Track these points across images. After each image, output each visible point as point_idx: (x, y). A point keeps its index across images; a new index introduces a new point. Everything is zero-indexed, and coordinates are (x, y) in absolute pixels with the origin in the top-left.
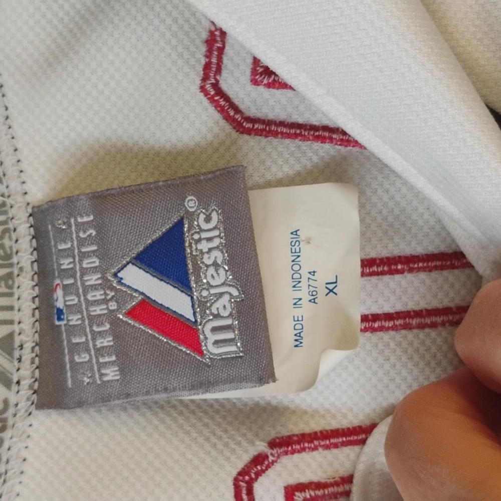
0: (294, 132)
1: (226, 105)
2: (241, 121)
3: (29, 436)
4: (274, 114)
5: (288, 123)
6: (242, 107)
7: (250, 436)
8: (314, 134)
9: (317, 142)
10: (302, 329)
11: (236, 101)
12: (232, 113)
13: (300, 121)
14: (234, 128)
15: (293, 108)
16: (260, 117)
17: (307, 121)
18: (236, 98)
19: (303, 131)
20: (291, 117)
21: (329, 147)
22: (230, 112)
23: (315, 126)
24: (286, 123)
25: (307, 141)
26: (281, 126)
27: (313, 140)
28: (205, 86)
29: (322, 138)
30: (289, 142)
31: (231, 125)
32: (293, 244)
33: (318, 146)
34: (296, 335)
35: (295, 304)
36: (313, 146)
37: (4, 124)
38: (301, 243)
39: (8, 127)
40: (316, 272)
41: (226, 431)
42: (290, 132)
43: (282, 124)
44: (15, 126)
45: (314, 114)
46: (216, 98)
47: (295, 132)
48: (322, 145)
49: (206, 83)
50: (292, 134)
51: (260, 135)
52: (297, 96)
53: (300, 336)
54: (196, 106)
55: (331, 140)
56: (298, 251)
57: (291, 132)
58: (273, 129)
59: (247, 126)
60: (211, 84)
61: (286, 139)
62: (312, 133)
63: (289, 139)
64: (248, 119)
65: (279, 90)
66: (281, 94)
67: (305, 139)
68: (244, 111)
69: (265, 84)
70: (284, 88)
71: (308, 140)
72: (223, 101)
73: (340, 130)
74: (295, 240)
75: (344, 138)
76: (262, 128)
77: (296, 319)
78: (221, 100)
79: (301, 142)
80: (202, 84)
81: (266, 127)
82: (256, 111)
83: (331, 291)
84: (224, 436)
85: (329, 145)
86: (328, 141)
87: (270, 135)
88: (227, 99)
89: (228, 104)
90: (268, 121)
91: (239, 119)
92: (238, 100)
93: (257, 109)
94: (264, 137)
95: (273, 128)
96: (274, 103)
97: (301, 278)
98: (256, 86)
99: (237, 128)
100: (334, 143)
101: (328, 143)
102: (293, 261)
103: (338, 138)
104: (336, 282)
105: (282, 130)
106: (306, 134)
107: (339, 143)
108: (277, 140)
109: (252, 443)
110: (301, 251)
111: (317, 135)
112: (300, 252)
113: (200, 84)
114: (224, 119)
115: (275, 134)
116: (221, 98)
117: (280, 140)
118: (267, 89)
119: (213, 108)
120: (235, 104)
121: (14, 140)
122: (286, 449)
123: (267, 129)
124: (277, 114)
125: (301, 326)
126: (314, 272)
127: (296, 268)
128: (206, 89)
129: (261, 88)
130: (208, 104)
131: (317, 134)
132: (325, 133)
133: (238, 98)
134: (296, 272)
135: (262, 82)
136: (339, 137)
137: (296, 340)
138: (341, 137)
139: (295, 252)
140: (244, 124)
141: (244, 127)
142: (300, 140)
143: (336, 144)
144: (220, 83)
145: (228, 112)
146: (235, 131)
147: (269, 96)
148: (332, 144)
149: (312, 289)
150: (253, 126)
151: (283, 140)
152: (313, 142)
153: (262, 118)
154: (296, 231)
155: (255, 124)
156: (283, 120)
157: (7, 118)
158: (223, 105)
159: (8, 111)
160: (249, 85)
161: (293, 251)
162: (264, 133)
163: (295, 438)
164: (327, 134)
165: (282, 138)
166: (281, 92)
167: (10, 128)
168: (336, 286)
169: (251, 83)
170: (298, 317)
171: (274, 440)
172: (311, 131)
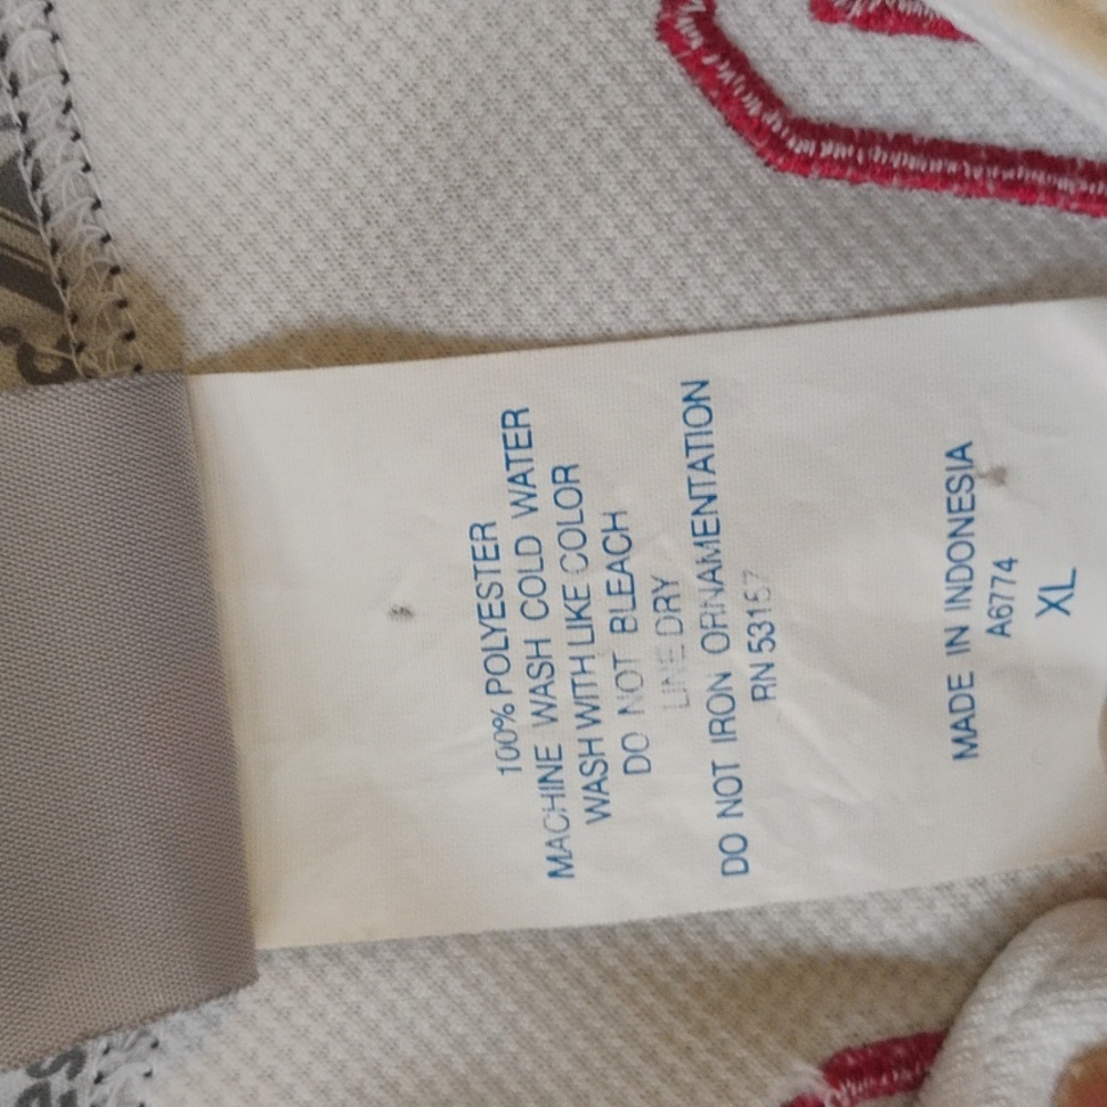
0: (939, 168)
1: (736, 83)
2: (780, 132)
3: (155, 1045)
4: (879, 112)
5: (922, 139)
6: (782, 88)
7: (771, 1043)
8: (1000, 176)
9: (1009, 201)
10: (973, 707)
11: (767, 71)
12: (754, 107)
13: (958, 132)
14: (760, 154)
15: (937, 93)
16: (837, 122)
17: (979, 136)
18: (765, 61)
19: (966, 164)
20: (928, 121)
21: (1043, 217)
22: (748, 106)
23: (1003, 150)
24: (915, 141)
25: (978, 196)
26: (903, 150)
27: (999, 195)
28: (674, 21)
29: (1025, 188)
30: (922, 199)
31: (752, 144)
32: (954, 486)
33: (1009, 212)
34: (955, 726)
35: (951, 644)
36: (997, 213)
37: (60, 126)
38: (978, 482)
39: (72, 134)
40: (1016, 561)
41: (703, 1031)
42: (928, 169)
43: (903, 142)
44: (90, 131)
45: (999, 113)
46: (708, 60)
47: (944, 169)
48: (1025, 209)
49: (676, 12)
50: (935, 176)
51: (838, 178)
52: (949, 56)
53: (968, 728)
54: (645, 84)
55: (1052, 194)
56: (967, 504)
57: (932, 169)
58: (876, 159)
59: (797, 151)
60: (691, 14)
61: (915, 191)
62: (995, 172)
63: (924, 191)
64: (803, 127)
65: (897, 37)
66: (903, 50)
67: (973, 189)
68: (788, 100)
69: (854, 19)
70: (909, 31)
71: (984, 192)
72: (728, 69)
73: (1080, 165)
74: (958, 475)
75: (1092, 190)
76: (843, 155)
77: (955, 684)
78: (722, 67)
79: (958, 201)
80: (667, 16)
81: (856, 153)
82: (825, 102)
83: (1056, 605)
84: (699, 1044)
85: (1043, 211)
86: (1042, 197)
87: (867, 177)
88: (739, 62)
89: (742, 78)
90: (862, 131)
91: (775, 129)
92: (772, 65)
93: (828, 95)
94: (847, 184)
95: (878, 154)
96: (878, 79)
97: (971, 578)
98: (827, 25)
99: (769, 155)
100: (1061, 203)
101: (1042, 203)
102: (953, 535)
103: (1072, 191)
104: (1072, 586)
105: (904, 163)
106: (977, 175)
107: (1075, 205)
108: (888, 192)
109: (778, 1066)
110: (977, 507)
111: (1009, 180)
112: (973, 508)
113: (658, 16)
114: (728, 125)
115: (884, 174)
116: (722, 61)
117: (897, 193)
118: (859, 35)
119: (698, 90)
120: (762, 80)
121: (89, 175)
122: (873, 1082)
123: (860, 159)
124: (888, 111)
125: (968, 700)
126: (1011, 562)
127: (961, 552)
128: (677, 32)
129: (841, 32)
130: (681, 79)
131: (1009, 175)
132: (1034, 175)
133: (772, 60)
134: (960, 564)
135: (848, 11)
136: (1078, 186)
137: (958, 741)
138: (1084, 187)
139: (960, 509)
140: (791, 143)
141: (791, 154)
142: (957, 195)
143: (1067, 208)
144: (717, 11)
145: (741, 104)
146: (761, 161)
147: (865, 57)
148: (1053, 209)
149: (997, 602)
150: (818, 149)
151: (906, 191)
152: (997, 201)
153: (843, 125)
154: (963, 449)
155: (823, 144)
156: (906, 132)
157: (68, 106)
158: (727, 82)
159: (69, 85)
160: (806, 21)
161: (955, 506)
162: (850, 172)
163: (900, 1051)
164: (1040, 178)
165: (901, 188)
166: (902, 44)
167: (77, 137)
168: (1071, 596)
169: (812, 15)
170: (960, 678)
171: (840, 1056)
172: (992, 167)
